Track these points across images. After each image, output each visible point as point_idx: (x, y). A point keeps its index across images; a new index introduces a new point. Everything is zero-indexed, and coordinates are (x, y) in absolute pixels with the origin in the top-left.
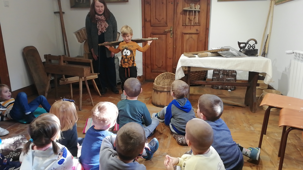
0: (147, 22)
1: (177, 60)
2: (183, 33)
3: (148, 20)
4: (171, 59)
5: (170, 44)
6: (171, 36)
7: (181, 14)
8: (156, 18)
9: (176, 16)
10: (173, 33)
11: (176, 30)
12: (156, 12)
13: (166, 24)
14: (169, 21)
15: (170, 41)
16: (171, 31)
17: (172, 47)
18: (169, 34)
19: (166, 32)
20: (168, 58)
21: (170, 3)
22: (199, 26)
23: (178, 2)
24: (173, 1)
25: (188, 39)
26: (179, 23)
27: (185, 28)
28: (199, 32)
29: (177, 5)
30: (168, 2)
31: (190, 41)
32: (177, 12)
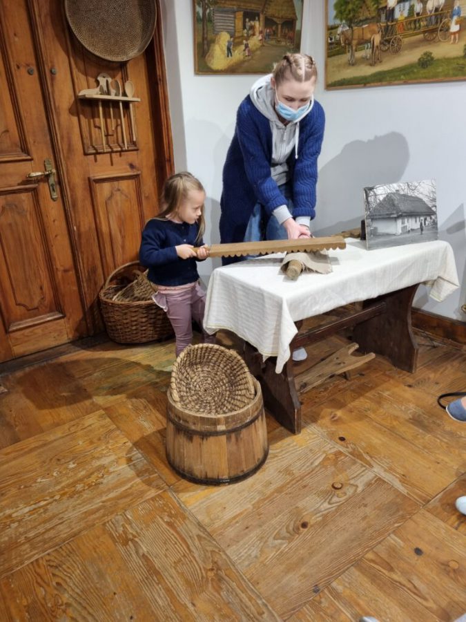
1: (88, 271)
2: (91, 181)
4: (71, 273)
5: (54, 221)
6: (55, 195)
7: (70, 112)
10: (60, 182)
11: (67, 173)
13: (25, 150)
14: (34, 142)
15: (53, 210)
16: (47, 176)
17: (66, 232)
18: (44, 189)
19: (28, 180)
20: (57, 269)
21: (23, 71)
22: (135, 152)
23: (53, 67)
24: (34, 62)
25: (109, 196)
26: (70, 145)
27: (96, 160)
28: (139, 172)
29: (52, 79)
30: (16, 67)
31: (117, 203)
32: (57, 105)
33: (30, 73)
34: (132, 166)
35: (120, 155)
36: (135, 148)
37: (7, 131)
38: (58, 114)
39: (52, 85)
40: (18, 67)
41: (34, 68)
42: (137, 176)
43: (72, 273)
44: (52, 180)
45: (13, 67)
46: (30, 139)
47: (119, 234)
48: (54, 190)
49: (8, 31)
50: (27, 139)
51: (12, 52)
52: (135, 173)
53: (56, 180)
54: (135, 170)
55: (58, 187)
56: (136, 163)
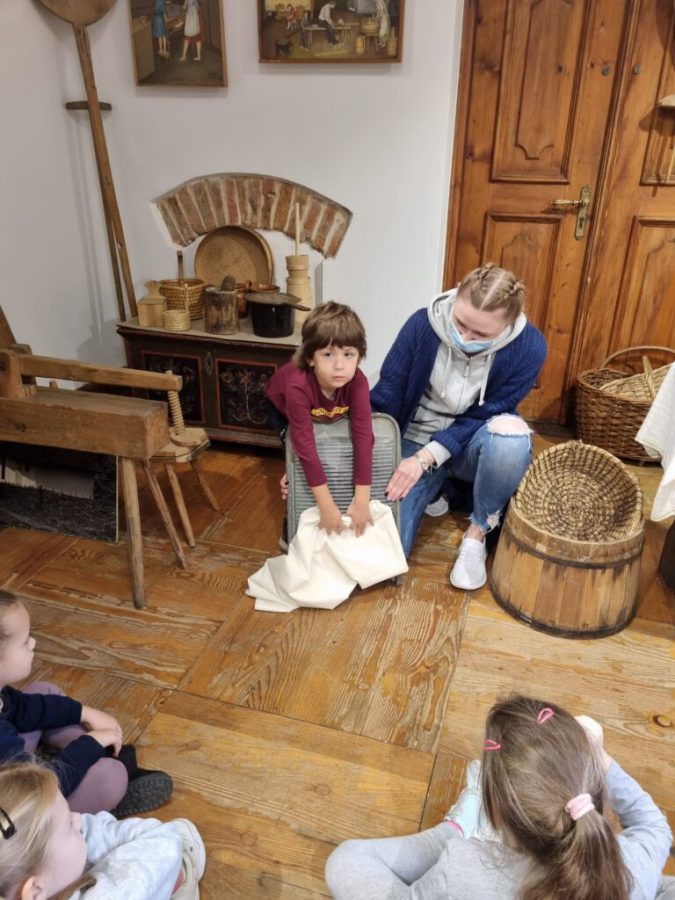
0: (474, 161)
1: (588, 343)
2: (637, 222)
3: (478, 151)
4: (565, 335)
5: (568, 265)
6: (580, 233)
7: (642, 125)
8: (517, 145)
9: (619, 139)
10: (592, 218)
11: (607, 206)
12: (519, 113)
13: (564, 171)
14: (579, 162)
15: (571, 251)
16: (580, 206)
17: (577, 283)
18: (570, 222)
19: (554, 209)
20: (550, 327)
21: (598, 70)
23: (638, 64)
24: (615, 58)
25: (656, 247)
26: (624, 169)
27: (654, 194)
29: (630, 82)
30: (589, 65)
31: (664, 261)
32: (625, 115)
33: (604, 73)
37: (552, 146)
38: (622, 127)
39: (628, 89)
40: (592, 66)
41: (612, 67)
43: (566, 337)
44: (583, 213)
45: (586, 64)
46: (574, 158)
47: (651, 304)
48: (581, 225)
49: (594, 19)
50: (571, 158)
51: (590, 47)
53: (589, 213)
55: (589, 222)
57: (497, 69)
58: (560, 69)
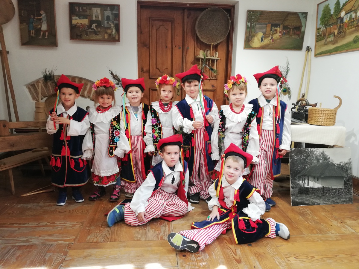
3: (145, 69)
6: (179, 94)
8: (156, 68)
12: (156, 59)
21: (177, 48)
22: (216, 80)
23: (188, 46)
24: (181, 45)
28: (215, 89)
29: (187, 51)
30: (175, 46)
32: (187, 60)
33: (179, 49)
34: (213, 86)
35: (210, 81)
36: (216, 79)
37: (167, 68)
38: (186, 63)
39: (186, 53)
40: (176, 47)
41: (181, 47)
42: (215, 90)
45: (174, 46)
48: (179, 91)
49: (175, 34)
50: (173, 72)
51: (174, 42)
52: (214, 89)
53: (181, 88)
54: (214, 88)
55: (181, 90)
56: (215, 85)
57: (148, 46)
58: (167, 47)
